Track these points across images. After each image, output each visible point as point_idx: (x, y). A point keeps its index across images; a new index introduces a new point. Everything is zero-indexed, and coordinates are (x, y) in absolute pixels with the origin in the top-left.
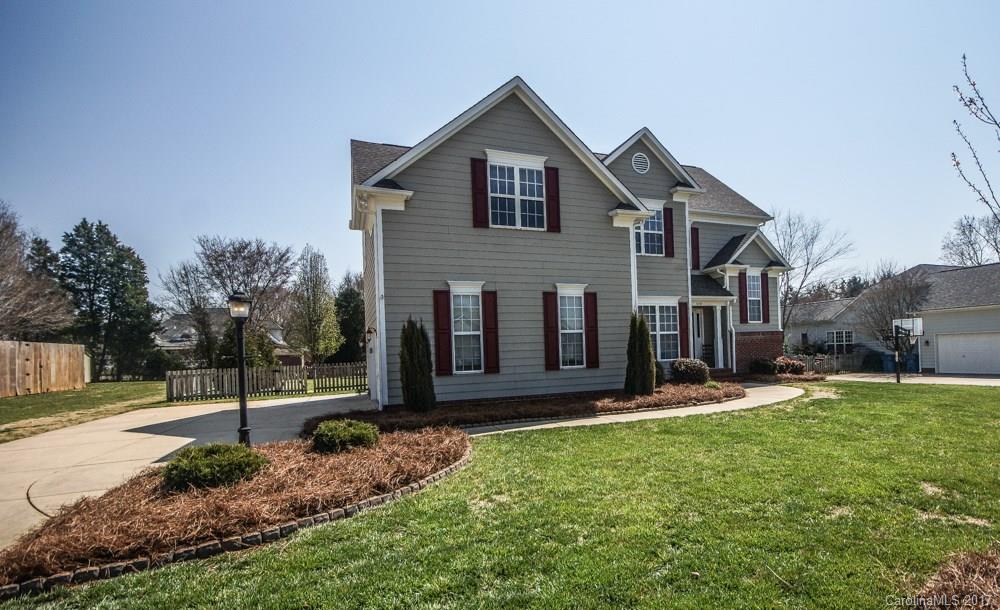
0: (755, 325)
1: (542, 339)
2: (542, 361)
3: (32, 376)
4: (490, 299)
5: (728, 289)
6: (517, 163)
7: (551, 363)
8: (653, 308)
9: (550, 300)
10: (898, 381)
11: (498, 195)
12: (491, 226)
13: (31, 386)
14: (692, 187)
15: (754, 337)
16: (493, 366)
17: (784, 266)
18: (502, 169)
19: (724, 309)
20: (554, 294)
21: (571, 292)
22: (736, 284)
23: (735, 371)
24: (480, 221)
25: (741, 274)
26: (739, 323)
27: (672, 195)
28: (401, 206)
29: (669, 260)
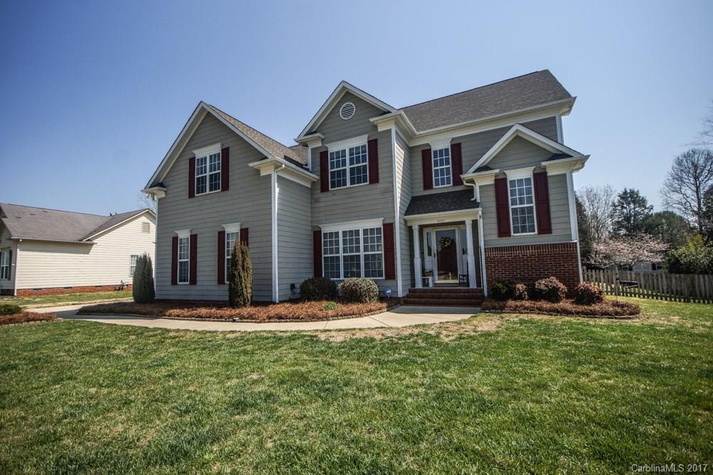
2: (216, 278)
4: (194, 238)
5: (478, 201)
6: (209, 152)
8: (337, 233)
9: (222, 235)
11: (200, 176)
12: (196, 195)
14: (390, 112)
16: (194, 281)
18: (202, 159)
19: (475, 223)
20: (224, 232)
21: (232, 229)
22: (492, 193)
23: (486, 292)
24: (191, 195)
25: (496, 180)
26: (495, 237)
27: (375, 127)
28: (163, 195)
29: (374, 186)
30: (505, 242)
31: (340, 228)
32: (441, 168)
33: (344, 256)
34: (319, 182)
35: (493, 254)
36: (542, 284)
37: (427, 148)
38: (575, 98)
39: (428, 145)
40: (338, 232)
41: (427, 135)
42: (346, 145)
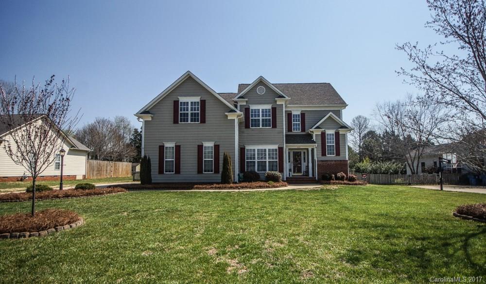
0: (331, 157)
1: (196, 162)
2: (197, 170)
3: (113, 172)
4: (178, 148)
5: (315, 140)
6: (190, 100)
7: (200, 171)
9: (200, 147)
10: (442, 189)
11: (183, 112)
12: (179, 123)
13: (113, 175)
14: (285, 97)
15: (329, 163)
16: (178, 171)
17: (348, 128)
18: (184, 103)
19: (313, 150)
20: (202, 146)
21: (209, 145)
22: (320, 138)
23: (317, 178)
24: (176, 121)
25: (322, 133)
26: (321, 156)
27: (276, 101)
28: (150, 119)
29: (274, 129)
30: (324, 158)
31: (257, 147)
32: (296, 123)
33: (258, 161)
34: (244, 123)
35: (320, 163)
36: (339, 175)
37: (290, 113)
38: (348, 105)
39: (291, 111)
40: (255, 150)
41: (291, 107)
42: (261, 107)
